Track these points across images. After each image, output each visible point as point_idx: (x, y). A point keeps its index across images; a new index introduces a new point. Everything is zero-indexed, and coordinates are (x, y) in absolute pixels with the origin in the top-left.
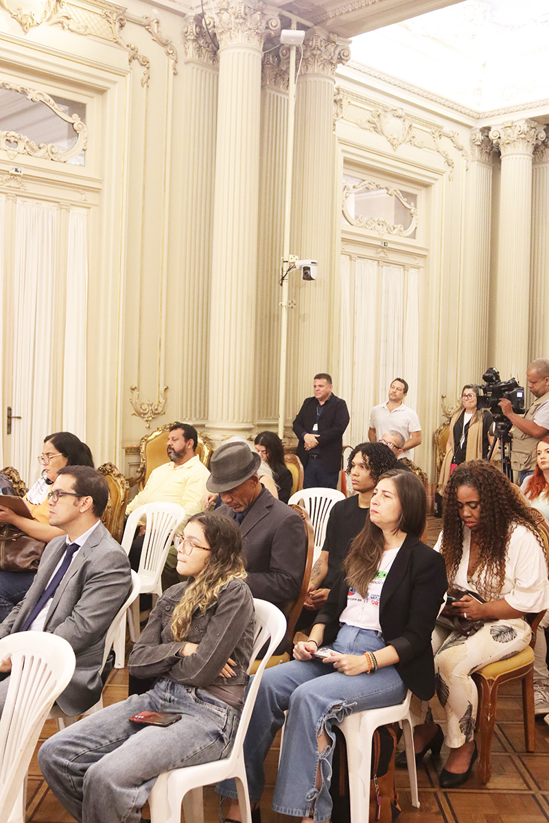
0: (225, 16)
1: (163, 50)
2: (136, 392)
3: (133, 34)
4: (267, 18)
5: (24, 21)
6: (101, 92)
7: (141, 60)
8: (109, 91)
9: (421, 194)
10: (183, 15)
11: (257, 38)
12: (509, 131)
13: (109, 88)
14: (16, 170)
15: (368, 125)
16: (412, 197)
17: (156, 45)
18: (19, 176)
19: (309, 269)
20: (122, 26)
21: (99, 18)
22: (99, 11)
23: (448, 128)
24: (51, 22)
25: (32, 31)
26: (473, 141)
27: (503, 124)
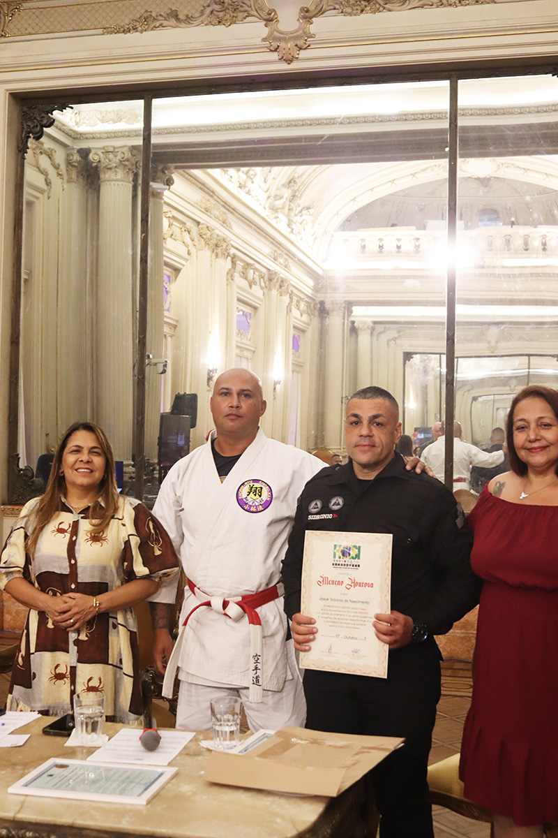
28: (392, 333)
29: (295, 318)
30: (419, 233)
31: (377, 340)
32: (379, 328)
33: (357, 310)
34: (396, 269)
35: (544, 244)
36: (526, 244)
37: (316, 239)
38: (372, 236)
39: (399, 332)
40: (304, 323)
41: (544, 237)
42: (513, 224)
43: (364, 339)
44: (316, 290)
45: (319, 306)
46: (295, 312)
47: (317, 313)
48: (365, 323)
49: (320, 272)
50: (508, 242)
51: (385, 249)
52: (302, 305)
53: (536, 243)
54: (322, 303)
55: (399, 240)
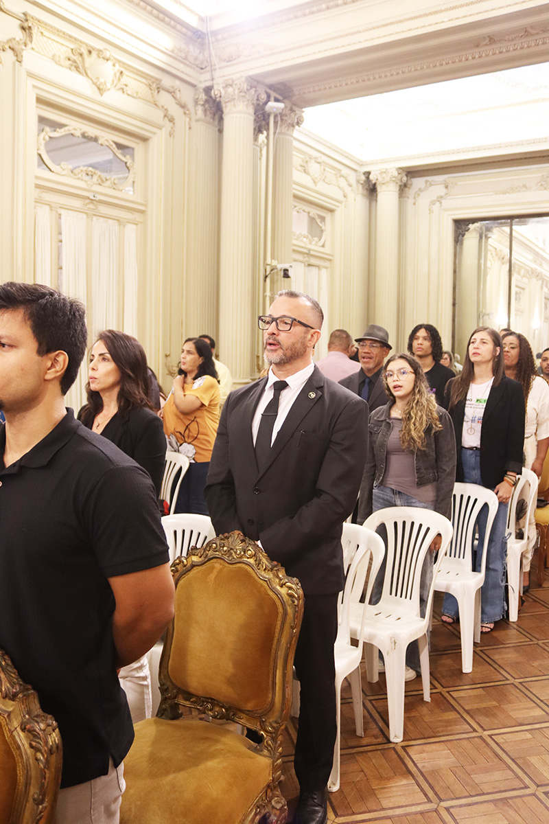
0: (230, 90)
1: (181, 110)
2: (169, 358)
3: (165, 99)
4: (258, 93)
5: (101, 87)
6: (145, 140)
7: (169, 117)
8: (150, 140)
9: (328, 216)
10: (194, 86)
11: (252, 106)
12: (384, 175)
13: (150, 137)
14: (94, 196)
15: (300, 168)
16: (323, 219)
17: (178, 107)
18: (95, 200)
19: (287, 270)
20: (158, 92)
21: (144, 86)
22: (144, 81)
23: (345, 171)
24: (116, 87)
25: (105, 94)
26: (358, 181)
27: (380, 170)
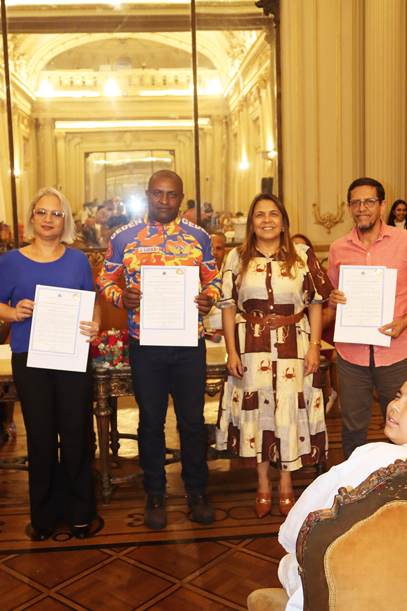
28: (77, 140)
29: (22, 130)
30: (96, 74)
31: (68, 145)
32: (70, 136)
33: (59, 125)
34: (84, 97)
35: (165, 81)
36: (153, 80)
37: (28, 76)
38: (66, 75)
39: (82, 138)
40: (27, 133)
41: (165, 77)
42: (144, 68)
43: (61, 145)
44: (33, 110)
45: (34, 122)
46: (22, 127)
47: (33, 126)
48: (60, 133)
49: (34, 99)
50: (142, 79)
51: (74, 83)
52: (26, 121)
53: (159, 80)
54: (37, 120)
55: (83, 78)
